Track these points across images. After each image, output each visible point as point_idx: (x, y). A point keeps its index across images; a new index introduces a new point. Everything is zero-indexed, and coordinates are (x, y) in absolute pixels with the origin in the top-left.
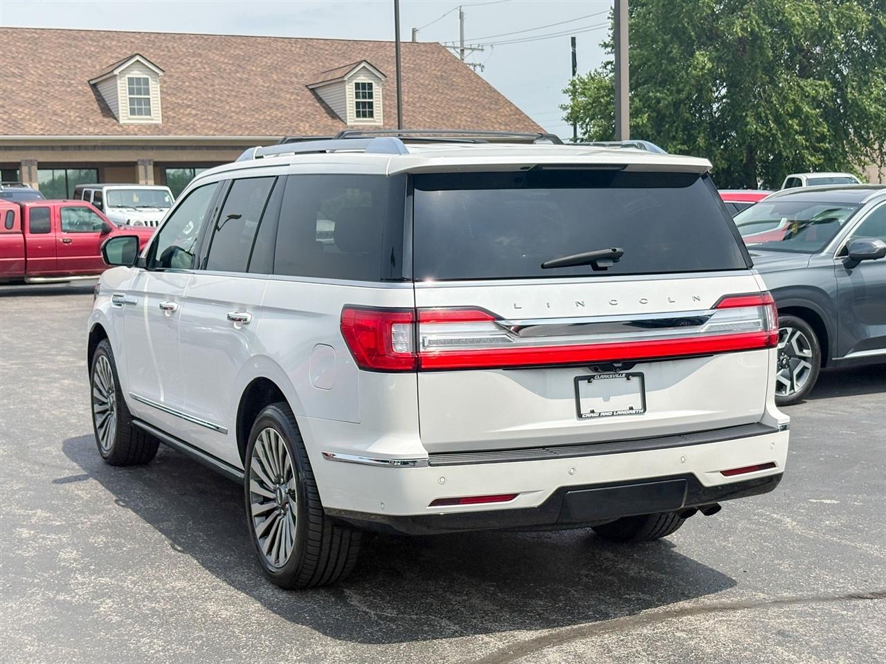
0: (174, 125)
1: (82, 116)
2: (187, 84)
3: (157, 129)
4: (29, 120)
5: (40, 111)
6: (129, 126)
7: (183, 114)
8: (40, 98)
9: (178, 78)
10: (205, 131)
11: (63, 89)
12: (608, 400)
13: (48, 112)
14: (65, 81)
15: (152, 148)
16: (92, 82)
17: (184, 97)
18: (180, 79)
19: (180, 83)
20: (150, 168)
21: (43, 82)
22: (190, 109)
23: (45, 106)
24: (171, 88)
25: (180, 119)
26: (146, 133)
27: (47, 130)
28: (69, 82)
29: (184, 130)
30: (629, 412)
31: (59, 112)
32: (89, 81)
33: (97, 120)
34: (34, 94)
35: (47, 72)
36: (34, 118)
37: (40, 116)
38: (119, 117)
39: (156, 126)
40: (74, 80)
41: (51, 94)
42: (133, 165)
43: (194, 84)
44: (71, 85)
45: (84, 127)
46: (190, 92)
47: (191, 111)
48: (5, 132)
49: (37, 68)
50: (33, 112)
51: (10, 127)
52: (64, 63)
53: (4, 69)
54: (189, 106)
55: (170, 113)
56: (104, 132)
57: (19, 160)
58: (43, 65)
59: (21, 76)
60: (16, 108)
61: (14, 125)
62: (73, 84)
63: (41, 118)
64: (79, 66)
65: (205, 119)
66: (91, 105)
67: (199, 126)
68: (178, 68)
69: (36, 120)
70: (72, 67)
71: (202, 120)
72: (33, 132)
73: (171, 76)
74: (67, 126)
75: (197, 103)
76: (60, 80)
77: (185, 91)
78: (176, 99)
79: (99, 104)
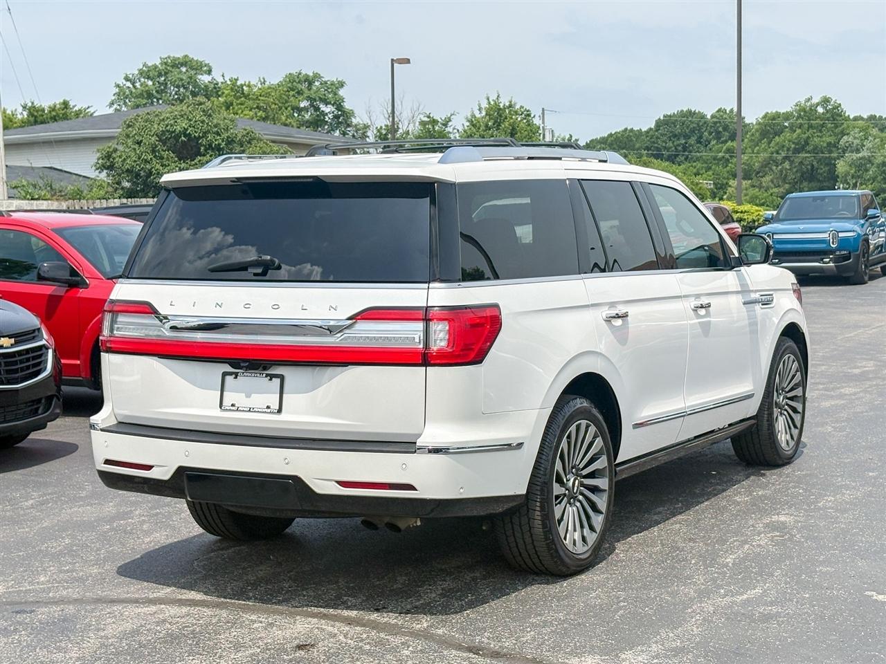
12: (250, 397)
30: (264, 410)
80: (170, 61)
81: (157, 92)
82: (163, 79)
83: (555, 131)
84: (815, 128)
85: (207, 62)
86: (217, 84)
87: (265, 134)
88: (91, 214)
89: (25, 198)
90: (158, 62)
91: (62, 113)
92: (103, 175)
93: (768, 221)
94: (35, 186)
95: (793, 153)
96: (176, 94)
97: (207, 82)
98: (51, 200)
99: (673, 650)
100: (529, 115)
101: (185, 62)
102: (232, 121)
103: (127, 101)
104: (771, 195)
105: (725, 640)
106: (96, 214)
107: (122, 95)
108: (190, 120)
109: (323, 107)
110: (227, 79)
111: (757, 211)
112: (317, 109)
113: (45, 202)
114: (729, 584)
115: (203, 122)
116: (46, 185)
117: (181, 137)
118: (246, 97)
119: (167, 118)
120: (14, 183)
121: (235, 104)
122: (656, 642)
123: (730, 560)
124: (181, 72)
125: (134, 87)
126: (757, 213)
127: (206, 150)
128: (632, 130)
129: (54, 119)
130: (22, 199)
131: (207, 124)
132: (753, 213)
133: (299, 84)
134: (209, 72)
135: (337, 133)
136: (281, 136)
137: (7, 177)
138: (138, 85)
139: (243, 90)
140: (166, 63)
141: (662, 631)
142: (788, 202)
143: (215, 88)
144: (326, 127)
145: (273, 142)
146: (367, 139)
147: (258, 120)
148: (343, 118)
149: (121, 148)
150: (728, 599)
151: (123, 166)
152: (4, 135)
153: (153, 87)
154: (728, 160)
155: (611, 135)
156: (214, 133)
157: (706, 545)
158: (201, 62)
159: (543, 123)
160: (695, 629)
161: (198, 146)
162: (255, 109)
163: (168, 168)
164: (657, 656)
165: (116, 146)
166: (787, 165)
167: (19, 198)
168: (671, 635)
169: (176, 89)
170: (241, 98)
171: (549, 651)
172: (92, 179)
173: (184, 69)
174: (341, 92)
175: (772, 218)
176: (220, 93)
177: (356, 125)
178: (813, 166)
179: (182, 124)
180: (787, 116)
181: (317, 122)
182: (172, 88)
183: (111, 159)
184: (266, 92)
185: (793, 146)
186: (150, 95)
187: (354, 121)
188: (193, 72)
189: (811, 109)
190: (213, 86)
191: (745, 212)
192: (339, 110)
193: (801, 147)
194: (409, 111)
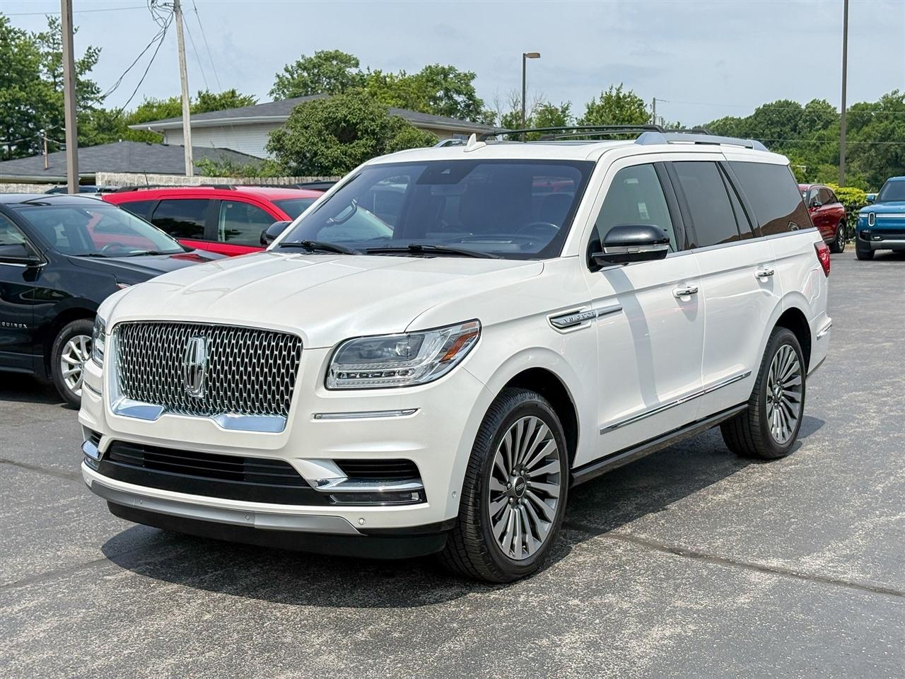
80: (323, 55)
81: (312, 82)
82: (316, 71)
83: (664, 119)
84: (899, 119)
85: (355, 56)
86: (363, 76)
87: (413, 121)
88: (299, 189)
89: (208, 175)
90: (313, 56)
91: (230, 102)
92: (273, 156)
93: (871, 202)
94: (216, 165)
95: (879, 141)
96: (327, 84)
97: (354, 74)
98: (230, 177)
99: (845, 556)
100: (642, 104)
101: (336, 56)
102: (385, 109)
103: (285, 90)
104: (859, 179)
105: (887, 550)
106: (303, 189)
107: (281, 84)
108: (350, 108)
109: (456, 97)
110: (372, 71)
111: (858, 193)
112: (450, 98)
113: (225, 179)
114: (882, 507)
115: (360, 109)
116: (226, 164)
117: (341, 123)
118: (389, 87)
119: (330, 106)
120: (199, 162)
121: (378, 93)
122: (829, 550)
123: (880, 487)
124: (332, 64)
125: (292, 77)
126: (858, 195)
127: (362, 135)
128: (733, 119)
129: (223, 106)
130: (206, 176)
131: (364, 111)
132: (854, 195)
133: (435, 77)
134: (357, 65)
135: (468, 120)
136: (421, 122)
137: (193, 157)
138: (295, 76)
139: (386, 81)
140: (320, 57)
141: (832, 542)
142: (889, 185)
143: (361, 79)
144: (458, 115)
145: (419, 128)
146: (494, 125)
147: (399, 108)
148: (473, 107)
149: (290, 132)
150: (883, 519)
151: (292, 147)
152: (191, 120)
153: (308, 78)
154: (818, 147)
155: (713, 123)
156: (370, 120)
157: (857, 475)
158: (350, 56)
159: (654, 111)
160: (860, 541)
161: (355, 131)
162: (396, 97)
163: (331, 150)
164: (832, 561)
165: (286, 130)
166: (873, 152)
167: (204, 175)
168: (840, 545)
169: (328, 80)
170: (384, 88)
171: (739, 554)
172: (263, 160)
173: (335, 62)
174: (472, 84)
175: (874, 200)
176: (365, 84)
177: (485, 113)
178: (896, 153)
179: (344, 111)
180: (876, 107)
181: (451, 110)
182: (324, 79)
183: (281, 142)
184: (406, 83)
185: (879, 135)
186: (305, 85)
187: (483, 109)
188: (343, 65)
189: (897, 101)
190: (359, 77)
191: (847, 193)
192: (470, 100)
193: (887, 136)
194: (533, 100)
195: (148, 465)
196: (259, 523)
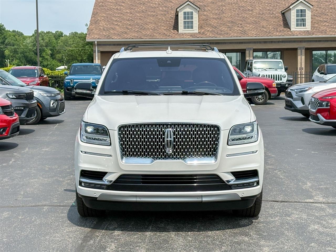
0: (316, 31)
1: (275, 28)
2: (327, 11)
3: (308, 33)
4: (251, 30)
5: (257, 26)
6: (295, 32)
7: (322, 25)
8: (258, 20)
9: (323, 8)
10: (331, 33)
11: (269, 16)
13: (260, 26)
14: (271, 12)
15: (305, 41)
16: (282, 12)
17: (324, 17)
18: (325, 9)
19: (324, 11)
20: (304, 51)
21: (261, 13)
22: (326, 23)
23: (260, 24)
24: (319, 13)
25: (320, 28)
26: (302, 34)
27: (258, 35)
28: (272, 12)
29: (321, 33)
31: (265, 26)
32: (281, 12)
33: (281, 29)
34: (256, 18)
35: (264, 8)
36: (254, 29)
37: (256, 28)
38: (291, 28)
39: (308, 31)
40: (275, 11)
41: (263, 18)
42: (296, 49)
43: (331, 11)
44: (273, 13)
45: (275, 33)
46: (328, 15)
47: (326, 24)
48: (240, 36)
49: (259, 6)
50: (254, 27)
51: (242, 34)
52: (272, 4)
53: (245, 8)
54: (326, 21)
55: (316, 25)
56: (283, 35)
57: (245, 48)
58: (262, 5)
59: (252, 11)
60: (246, 25)
61: (244, 33)
62: (274, 13)
63: (256, 29)
64: (279, 5)
65: (332, 27)
66: (280, 23)
67: (328, 31)
68: (324, 4)
69: (254, 30)
70: (275, 6)
71: (330, 28)
72: (252, 36)
73: (320, 8)
74: (267, 32)
75: (330, 20)
76: (269, 12)
77: (325, 15)
78: (320, 18)
79: (283, 22)
142: (73, 67)
195: (143, 183)
196: (204, 199)
